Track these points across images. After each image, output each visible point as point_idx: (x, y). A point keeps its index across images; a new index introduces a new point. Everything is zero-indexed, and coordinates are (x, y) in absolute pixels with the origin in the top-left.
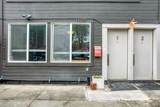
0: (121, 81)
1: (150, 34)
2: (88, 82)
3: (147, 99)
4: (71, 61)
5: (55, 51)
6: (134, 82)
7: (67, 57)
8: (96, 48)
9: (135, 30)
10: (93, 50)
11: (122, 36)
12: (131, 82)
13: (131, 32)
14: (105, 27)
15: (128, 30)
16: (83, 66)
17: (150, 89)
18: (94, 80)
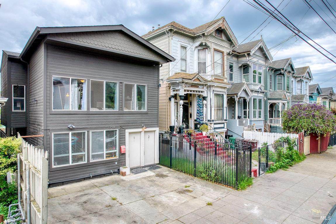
0: (137, 168)
1: (153, 134)
2: (119, 172)
3: (154, 174)
4: (105, 159)
5: (92, 152)
6: (145, 167)
7: (101, 156)
8: (122, 147)
9: (145, 132)
10: (120, 149)
11: (137, 136)
12: (143, 167)
13: (143, 133)
14: (127, 131)
15: (140, 132)
16: (112, 162)
17: (154, 169)
18: (122, 169)
